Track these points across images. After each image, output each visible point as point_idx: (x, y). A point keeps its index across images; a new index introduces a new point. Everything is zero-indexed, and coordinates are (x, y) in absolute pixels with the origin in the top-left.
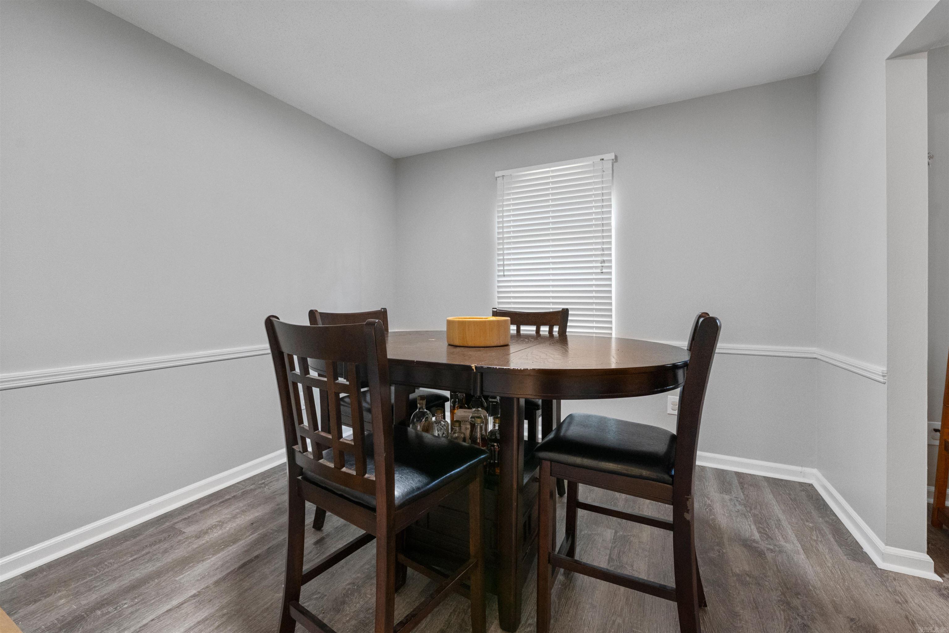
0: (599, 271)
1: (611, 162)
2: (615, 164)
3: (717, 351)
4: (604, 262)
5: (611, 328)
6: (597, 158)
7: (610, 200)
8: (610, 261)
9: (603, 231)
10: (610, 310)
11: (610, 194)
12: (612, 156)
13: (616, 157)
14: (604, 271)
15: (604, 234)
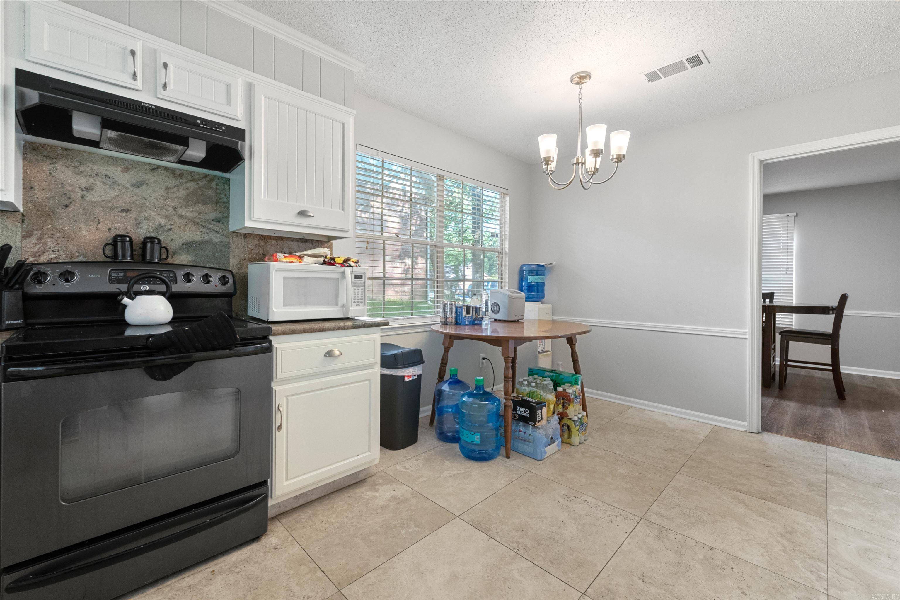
0: (785, 273)
1: (793, 217)
2: (796, 218)
3: (844, 314)
4: (788, 268)
5: (792, 300)
6: (786, 215)
7: (793, 236)
8: (792, 268)
9: (788, 252)
10: (792, 293)
11: (793, 233)
12: (795, 214)
13: (797, 214)
14: (788, 273)
15: (788, 254)
